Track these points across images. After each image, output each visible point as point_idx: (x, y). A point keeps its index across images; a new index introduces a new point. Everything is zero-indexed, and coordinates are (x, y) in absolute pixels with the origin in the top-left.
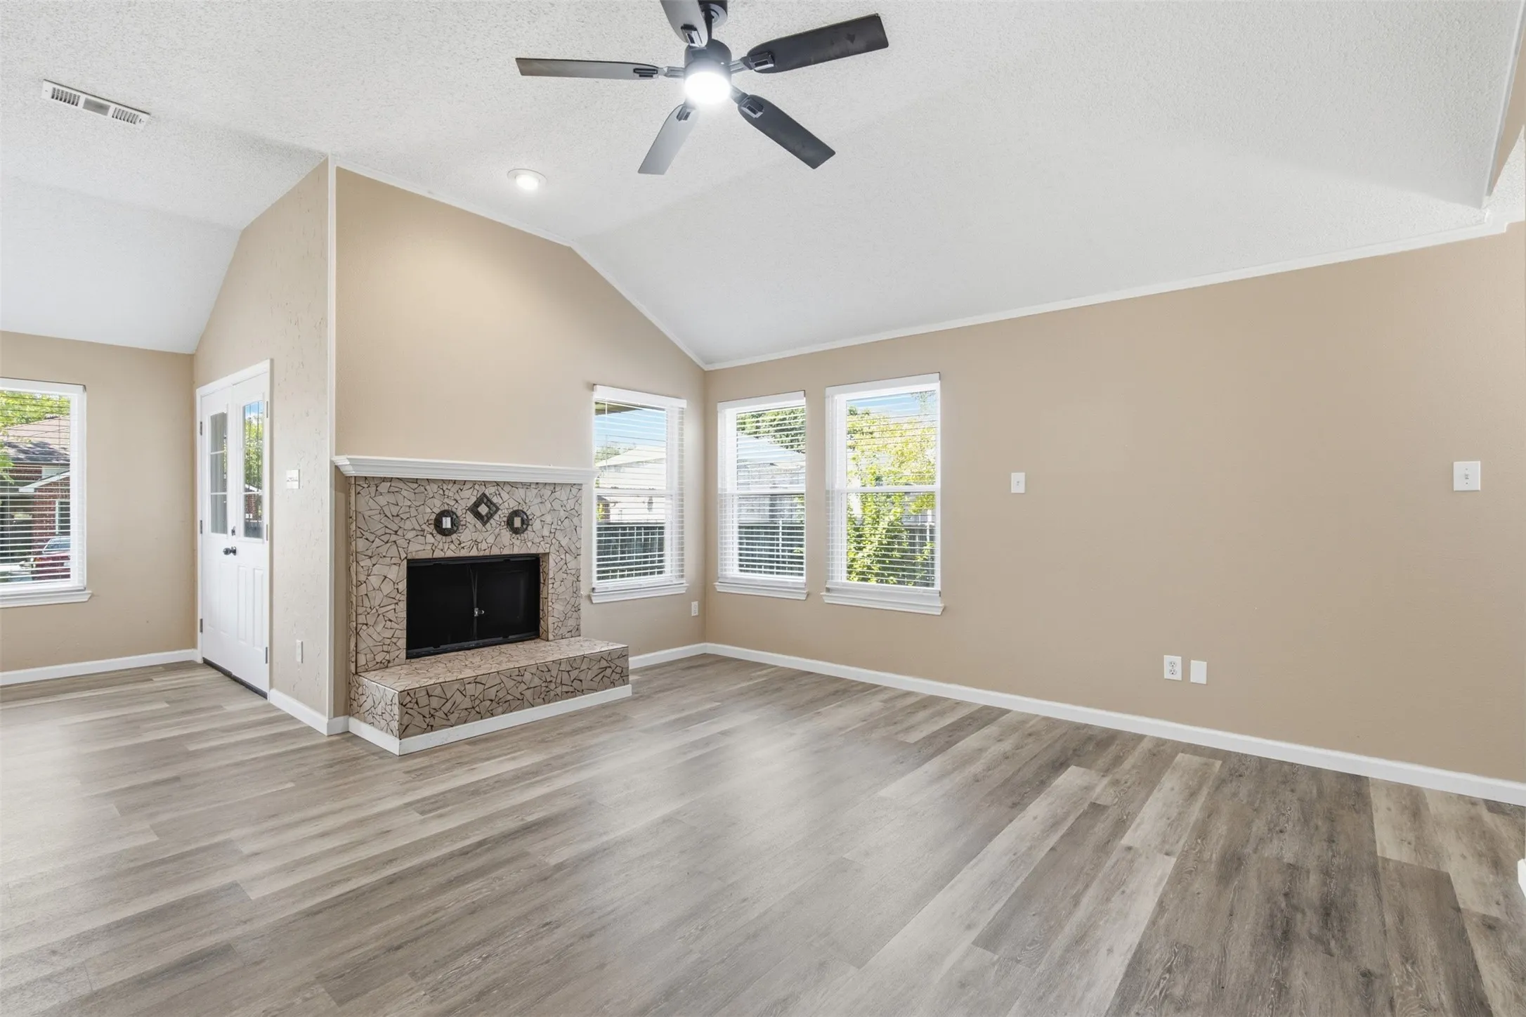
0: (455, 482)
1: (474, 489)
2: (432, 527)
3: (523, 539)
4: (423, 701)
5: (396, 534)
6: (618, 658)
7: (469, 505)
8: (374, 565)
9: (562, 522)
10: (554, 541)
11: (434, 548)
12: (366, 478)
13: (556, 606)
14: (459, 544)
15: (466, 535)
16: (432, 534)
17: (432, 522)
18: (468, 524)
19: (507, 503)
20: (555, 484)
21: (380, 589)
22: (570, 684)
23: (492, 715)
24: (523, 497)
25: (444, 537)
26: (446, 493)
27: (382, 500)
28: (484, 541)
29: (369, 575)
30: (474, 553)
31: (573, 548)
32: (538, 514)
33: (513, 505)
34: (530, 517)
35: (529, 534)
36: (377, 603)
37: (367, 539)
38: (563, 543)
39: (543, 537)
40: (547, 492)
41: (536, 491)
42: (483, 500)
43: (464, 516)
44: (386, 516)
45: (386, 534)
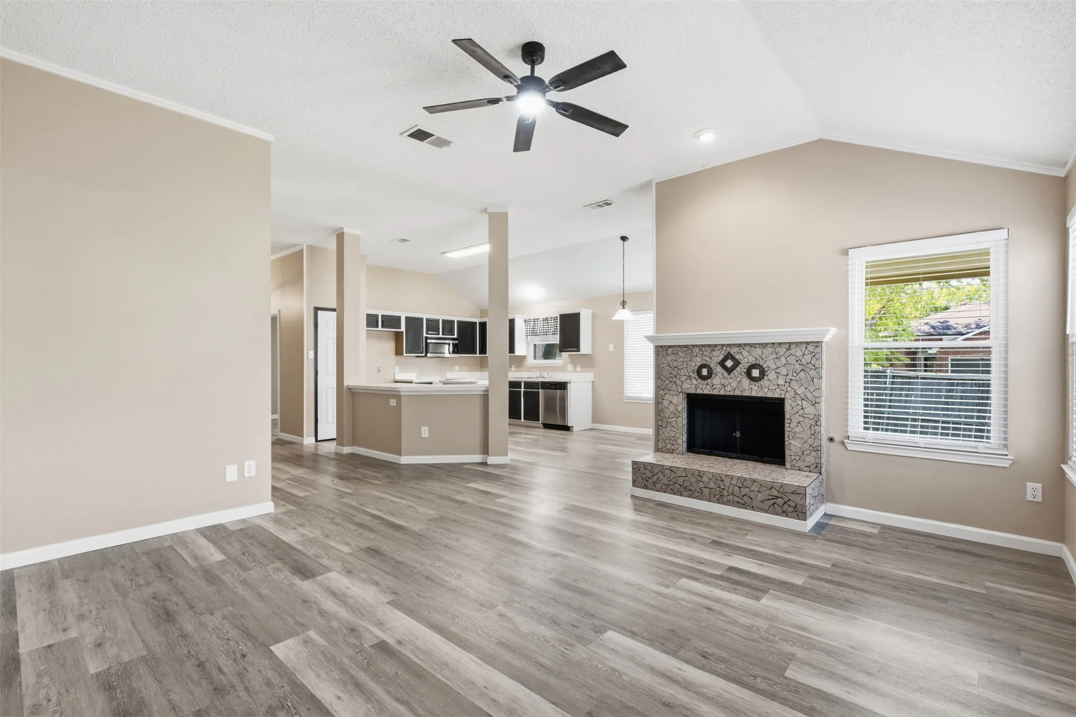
0: (709, 346)
1: (722, 349)
2: (696, 374)
3: (760, 385)
4: (643, 470)
5: (676, 377)
6: (792, 493)
7: (719, 361)
8: (665, 394)
9: (797, 374)
10: (789, 389)
11: (696, 387)
12: (661, 346)
13: (793, 442)
14: (712, 386)
15: (716, 381)
16: (695, 378)
17: (696, 371)
18: (718, 373)
19: (747, 359)
20: (790, 343)
21: (668, 408)
22: (741, 497)
23: (681, 495)
24: (760, 354)
25: (703, 381)
26: (704, 353)
27: (669, 358)
28: (729, 385)
29: (663, 400)
30: (722, 393)
31: (809, 396)
32: (774, 366)
33: (752, 360)
34: (766, 369)
35: (765, 382)
36: (667, 416)
37: (662, 380)
38: (799, 391)
39: (778, 385)
40: (782, 350)
41: (772, 349)
42: (729, 356)
43: (715, 368)
44: (671, 367)
45: (671, 377)
